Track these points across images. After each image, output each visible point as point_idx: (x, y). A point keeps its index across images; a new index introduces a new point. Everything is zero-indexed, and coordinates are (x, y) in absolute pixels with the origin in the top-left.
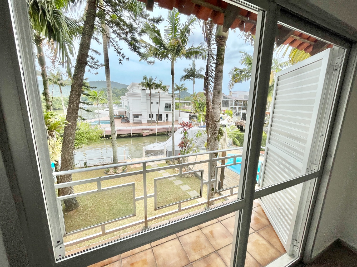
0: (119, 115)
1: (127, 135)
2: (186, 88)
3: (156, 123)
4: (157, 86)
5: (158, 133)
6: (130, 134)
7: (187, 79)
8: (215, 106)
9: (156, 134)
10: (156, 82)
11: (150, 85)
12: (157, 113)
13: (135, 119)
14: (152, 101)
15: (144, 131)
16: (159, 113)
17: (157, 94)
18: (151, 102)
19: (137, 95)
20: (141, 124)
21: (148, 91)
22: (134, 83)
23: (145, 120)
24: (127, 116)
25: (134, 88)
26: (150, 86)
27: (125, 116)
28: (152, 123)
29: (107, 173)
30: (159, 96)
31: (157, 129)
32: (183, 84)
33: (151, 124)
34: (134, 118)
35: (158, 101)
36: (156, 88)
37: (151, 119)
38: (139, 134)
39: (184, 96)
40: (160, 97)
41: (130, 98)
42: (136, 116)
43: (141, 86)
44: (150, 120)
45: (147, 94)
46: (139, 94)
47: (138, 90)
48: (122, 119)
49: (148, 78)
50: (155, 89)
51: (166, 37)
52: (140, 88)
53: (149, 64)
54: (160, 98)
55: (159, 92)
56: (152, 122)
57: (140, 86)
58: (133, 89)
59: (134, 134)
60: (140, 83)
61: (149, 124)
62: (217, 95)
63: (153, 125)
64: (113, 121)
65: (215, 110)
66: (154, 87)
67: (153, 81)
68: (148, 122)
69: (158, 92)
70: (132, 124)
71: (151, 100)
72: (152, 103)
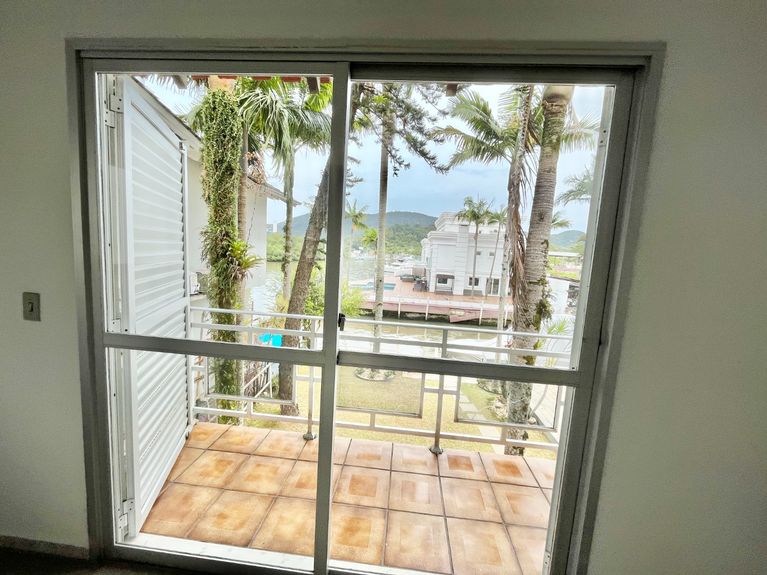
0: (413, 276)
1: (418, 315)
2: (567, 222)
3: (484, 298)
4: (493, 218)
5: (484, 320)
6: (425, 314)
7: (574, 201)
8: (532, 248)
9: (480, 321)
10: (490, 210)
11: (478, 216)
12: (489, 277)
13: (439, 285)
14: (478, 250)
15: (453, 312)
16: (493, 277)
17: (493, 236)
18: (476, 251)
19: (450, 238)
20: (448, 297)
21: (472, 229)
22: (447, 214)
23: (458, 290)
24: (425, 279)
25: (446, 223)
26: (478, 218)
27: (423, 279)
28: (475, 298)
29: (359, 375)
30: (496, 240)
31: (481, 310)
32: (558, 213)
33: (473, 299)
34: (439, 282)
35: (493, 251)
36: (491, 223)
37: (473, 287)
38: (443, 316)
39: (571, 241)
40: (498, 241)
41: (434, 243)
42: (443, 279)
43: (459, 218)
44: (470, 291)
45: (470, 235)
46: (454, 235)
47: (452, 227)
48: (416, 283)
49: (476, 201)
50: (489, 223)
51: (503, 114)
52: (457, 222)
53: (438, 172)
54: (497, 244)
55: (498, 230)
56: (475, 295)
57: (457, 218)
58: (444, 225)
59: (432, 314)
60: (457, 212)
61: (466, 298)
62: (537, 223)
63: (474, 302)
64: (381, 281)
65: (530, 256)
66: (486, 221)
67: (485, 208)
68: (467, 293)
69: (495, 231)
70: (433, 294)
71: (476, 247)
72: (479, 253)
